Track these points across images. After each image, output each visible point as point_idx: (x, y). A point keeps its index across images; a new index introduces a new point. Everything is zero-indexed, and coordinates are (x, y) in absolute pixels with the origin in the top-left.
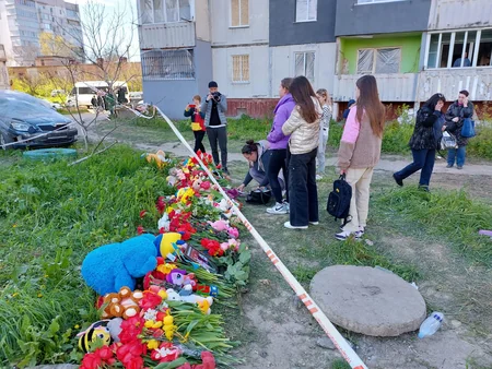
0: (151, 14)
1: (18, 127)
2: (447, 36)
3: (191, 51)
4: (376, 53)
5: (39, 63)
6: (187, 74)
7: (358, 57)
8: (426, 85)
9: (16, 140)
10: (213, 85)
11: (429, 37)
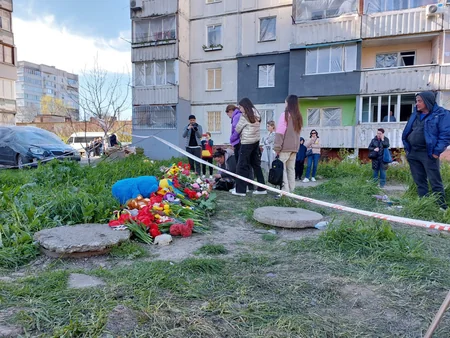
0: (143, 79)
1: (35, 151)
2: (375, 99)
3: (174, 107)
4: (322, 111)
5: (38, 120)
6: (170, 125)
7: (308, 114)
8: (362, 135)
9: (32, 161)
10: (192, 117)
11: (361, 99)
